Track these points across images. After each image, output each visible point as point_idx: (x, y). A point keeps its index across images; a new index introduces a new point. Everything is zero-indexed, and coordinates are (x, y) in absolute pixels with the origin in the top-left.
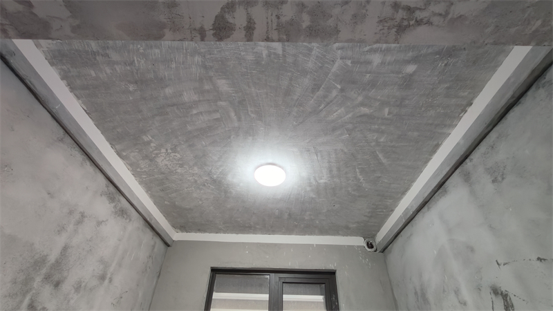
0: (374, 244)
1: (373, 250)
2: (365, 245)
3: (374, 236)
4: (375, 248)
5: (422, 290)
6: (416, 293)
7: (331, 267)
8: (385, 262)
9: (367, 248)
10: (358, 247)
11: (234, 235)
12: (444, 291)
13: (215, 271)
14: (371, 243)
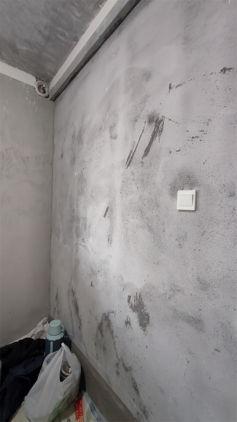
0: (46, 89)
2: (36, 87)
3: (48, 80)
4: (47, 94)
5: (80, 132)
6: (73, 136)
8: (54, 111)
9: (37, 90)
12: (101, 129)
14: (44, 88)
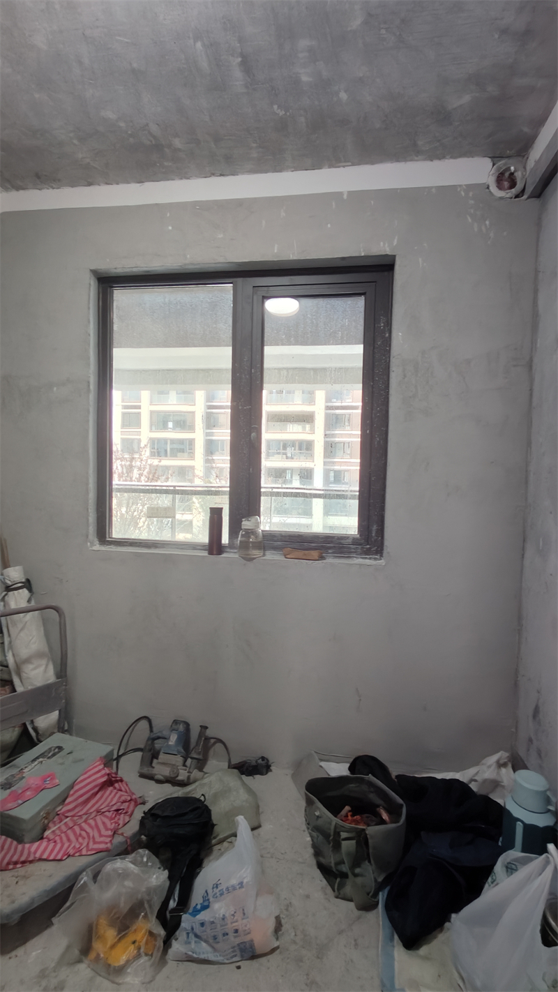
0: (518, 175)
1: (514, 191)
2: (491, 181)
3: (525, 148)
4: (519, 187)
7: (381, 248)
8: (539, 224)
9: (494, 189)
10: (470, 187)
11: (133, 187)
13: (107, 283)
14: (512, 174)
